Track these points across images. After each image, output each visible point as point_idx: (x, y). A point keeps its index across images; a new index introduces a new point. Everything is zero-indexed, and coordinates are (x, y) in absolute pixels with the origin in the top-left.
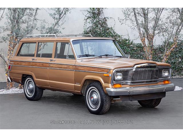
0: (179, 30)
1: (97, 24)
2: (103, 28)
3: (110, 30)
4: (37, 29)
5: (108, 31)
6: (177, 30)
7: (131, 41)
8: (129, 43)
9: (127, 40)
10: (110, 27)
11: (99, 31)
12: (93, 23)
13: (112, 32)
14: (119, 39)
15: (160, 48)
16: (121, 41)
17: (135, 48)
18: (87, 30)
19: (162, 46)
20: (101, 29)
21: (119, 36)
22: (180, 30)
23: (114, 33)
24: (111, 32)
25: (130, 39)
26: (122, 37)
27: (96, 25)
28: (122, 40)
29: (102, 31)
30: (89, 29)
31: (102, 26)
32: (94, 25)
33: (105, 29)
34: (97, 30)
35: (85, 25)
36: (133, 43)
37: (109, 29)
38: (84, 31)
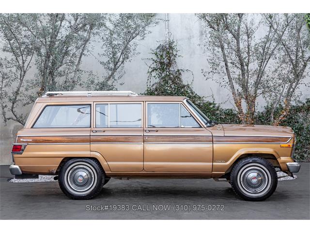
0: (292, 90)
1: (167, 79)
2: (176, 85)
3: (185, 88)
4: (81, 84)
5: (183, 90)
6: (289, 89)
7: (217, 105)
8: (214, 108)
9: (210, 104)
10: (186, 84)
11: (169, 90)
12: (160, 78)
13: (189, 92)
14: (199, 102)
15: (260, 117)
16: (202, 104)
17: (222, 117)
18: (152, 88)
19: (262, 113)
20: (173, 86)
21: (200, 98)
22: (294, 89)
23: (192, 93)
24: (187, 92)
25: (215, 103)
26: (204, 99)
27: (165, 80)
28: (204, 103)
29: (174, 90)
30: (154, 87)
31: (175, 82)
32: (162, 80)
33: (178, 87)
34: (167, 88)
35: (149, 81)
36: (220, 108)
37: (184, 86)
38: (147, 90)
